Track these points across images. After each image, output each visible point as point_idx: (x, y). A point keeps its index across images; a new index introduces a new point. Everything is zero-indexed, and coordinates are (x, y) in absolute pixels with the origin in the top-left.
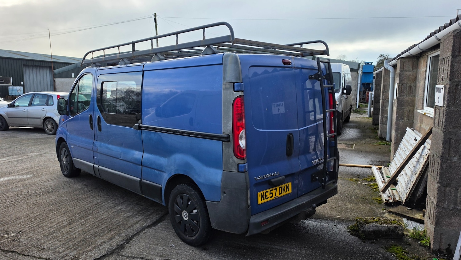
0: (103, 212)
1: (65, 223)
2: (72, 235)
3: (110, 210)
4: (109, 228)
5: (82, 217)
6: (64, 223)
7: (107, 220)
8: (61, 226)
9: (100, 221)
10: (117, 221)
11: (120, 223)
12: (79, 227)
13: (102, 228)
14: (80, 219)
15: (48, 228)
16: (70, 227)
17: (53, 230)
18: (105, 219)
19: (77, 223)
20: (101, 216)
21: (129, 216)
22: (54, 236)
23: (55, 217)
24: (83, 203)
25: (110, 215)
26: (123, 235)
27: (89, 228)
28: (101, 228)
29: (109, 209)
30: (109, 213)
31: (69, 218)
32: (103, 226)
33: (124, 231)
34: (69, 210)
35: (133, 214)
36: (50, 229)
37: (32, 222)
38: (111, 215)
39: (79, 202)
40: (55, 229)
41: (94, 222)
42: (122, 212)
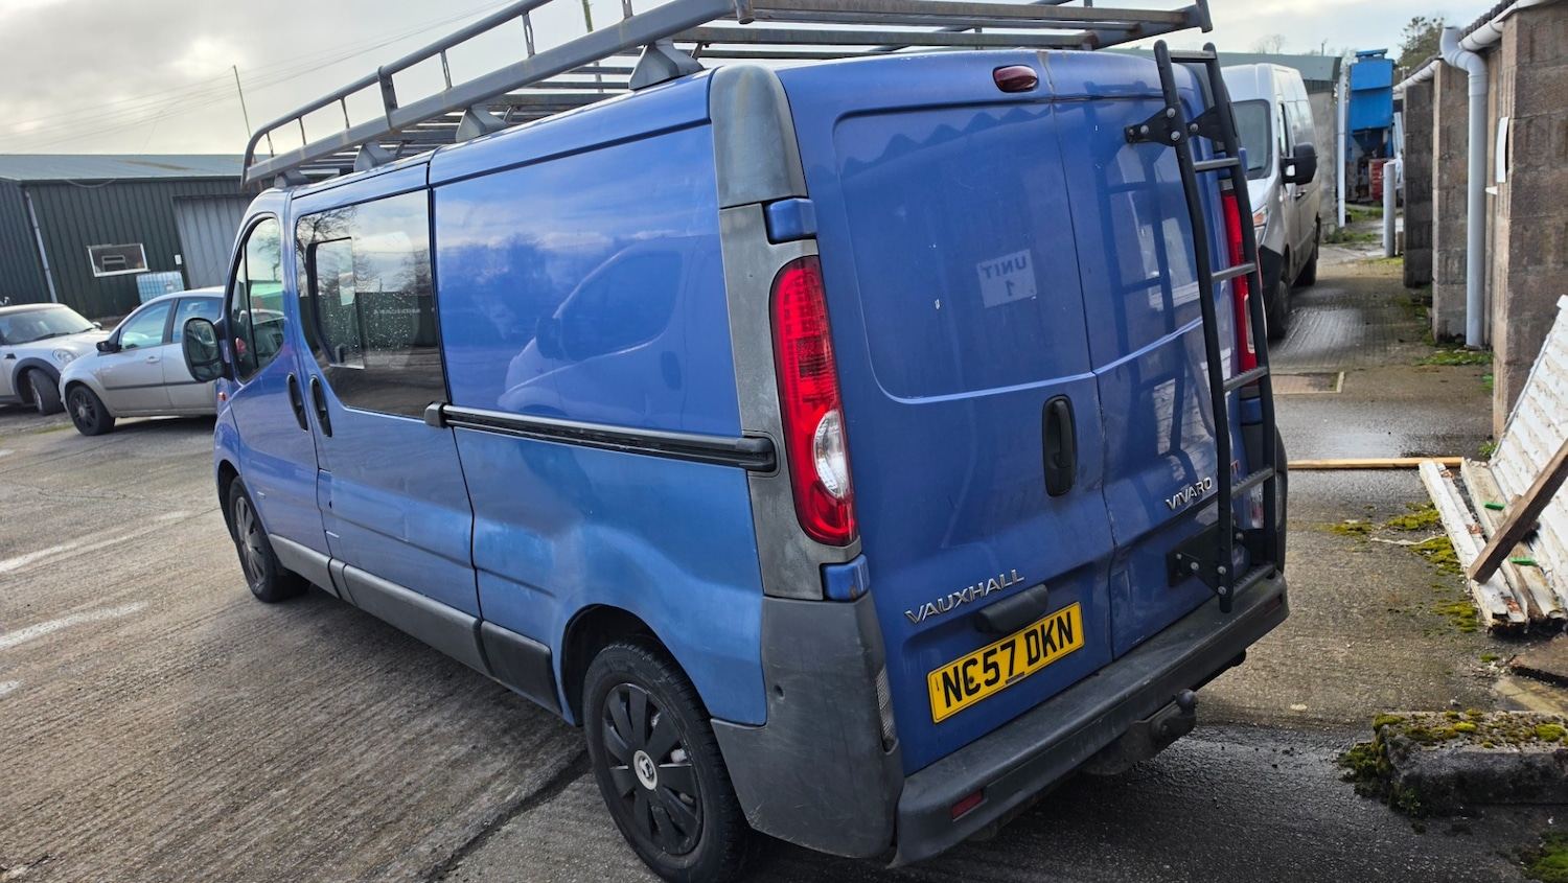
0: (363, 747)
1: (217, 805)
2: (231, 862)
3: (392, 735)
4: (376, 819)
5: (283, 773)
6: (211, 805)
7: (373, 784)
8: (201, 820)
9: (347, 790)
10: (409, 784)
11: (419, 796)
12: (264, 821)
13: (349, 820)
14: (275, 783)
15: (151, 835)
16: (231, 825)
17: (165, 841)
18: (367, 778)
19: (261, 804)
20: (352, 764)
21: (456, 761)
22: (160, 871)
23: (185, 780)
24: (298, 712)
25: (387, 758)
26: (421, 849)
27: (301, 822)
28: (344, 822)
29: (388, 734)
30: (383, 752)
31: (234, 783)
32: (354, 812)
33: (427, 830)
34: (244, 745)
35: (474, 748)
36: (155, 837)
37: (99, 811)
38: (392, 757)
39: (287, 708)
40: (173, 836)
41: (320, 798)
42: (433, 744)
